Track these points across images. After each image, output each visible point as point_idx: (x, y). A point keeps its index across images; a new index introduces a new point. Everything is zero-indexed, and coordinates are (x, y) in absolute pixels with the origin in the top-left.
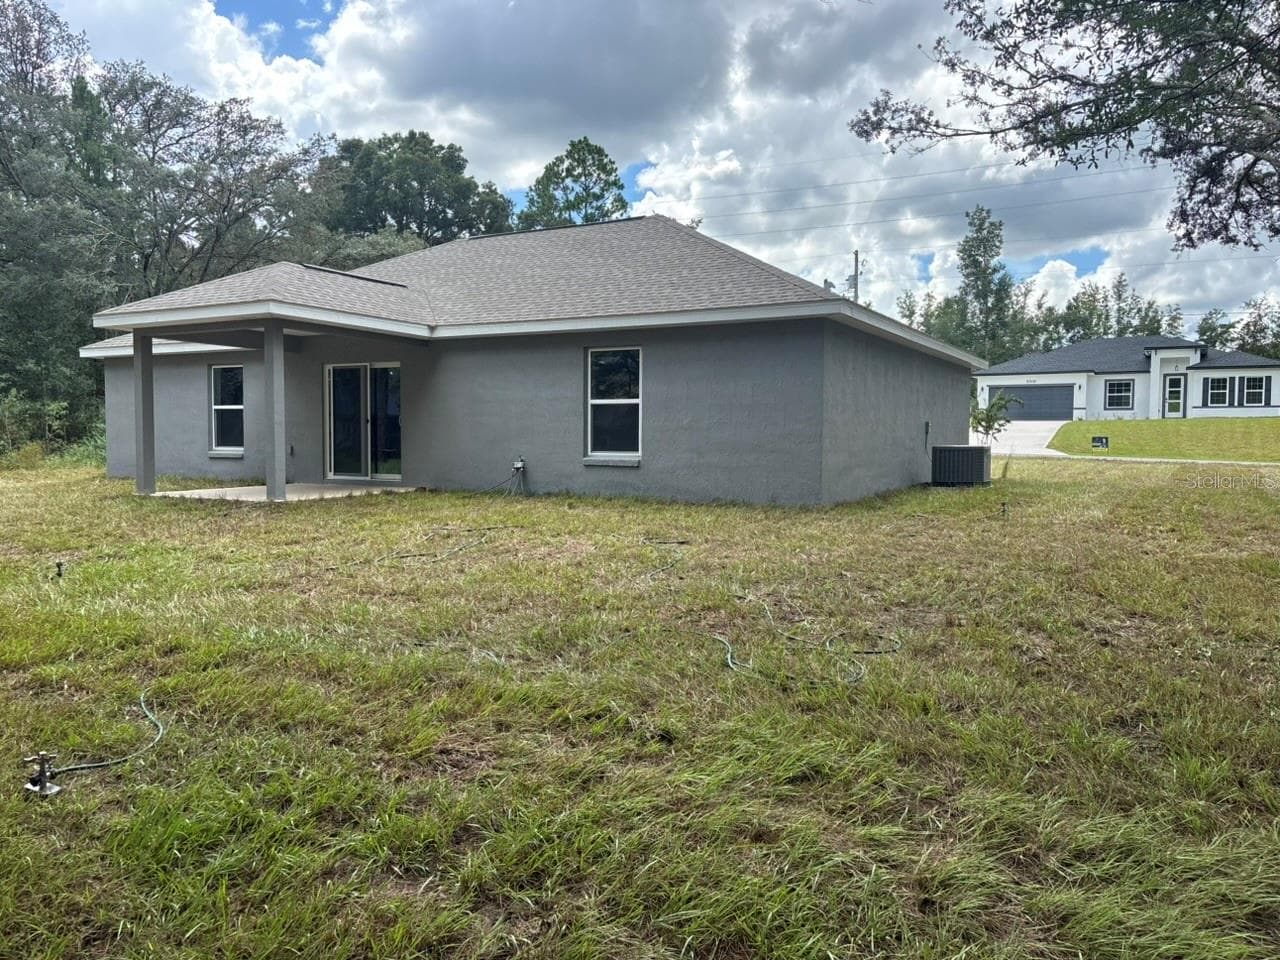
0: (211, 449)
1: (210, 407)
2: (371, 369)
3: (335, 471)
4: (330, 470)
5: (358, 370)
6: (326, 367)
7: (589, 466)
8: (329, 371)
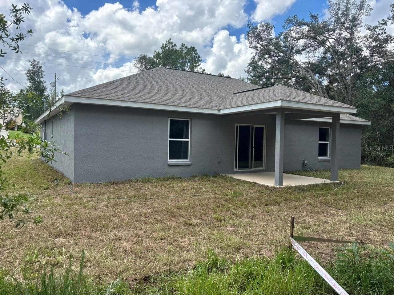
1: (168, 139)
2: (255, 127)
3: (238, 168)
4: (236, 168)
5: (248, 127)
6: (236, 125)
7: (320, 161)
8: (237, 127)
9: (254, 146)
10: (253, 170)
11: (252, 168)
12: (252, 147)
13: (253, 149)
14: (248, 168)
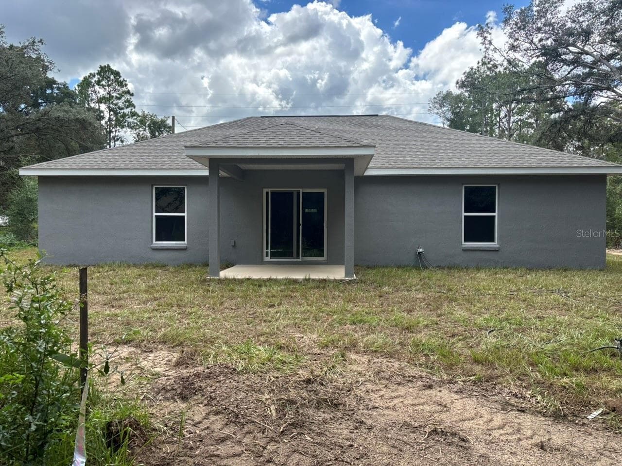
0: (152, 243)
1: (152, 214)
2: (303, 193)
3: (271, 256)
4: (267, 255)
5: (291, 193)
6: (265, 190)
7: (466, 250)
8: (267, 193)
9: (301, 223)
10: (300, 260)
11: (299, 256)
12: (298, 225)
13: (301, 227)
14: (292, 256)
